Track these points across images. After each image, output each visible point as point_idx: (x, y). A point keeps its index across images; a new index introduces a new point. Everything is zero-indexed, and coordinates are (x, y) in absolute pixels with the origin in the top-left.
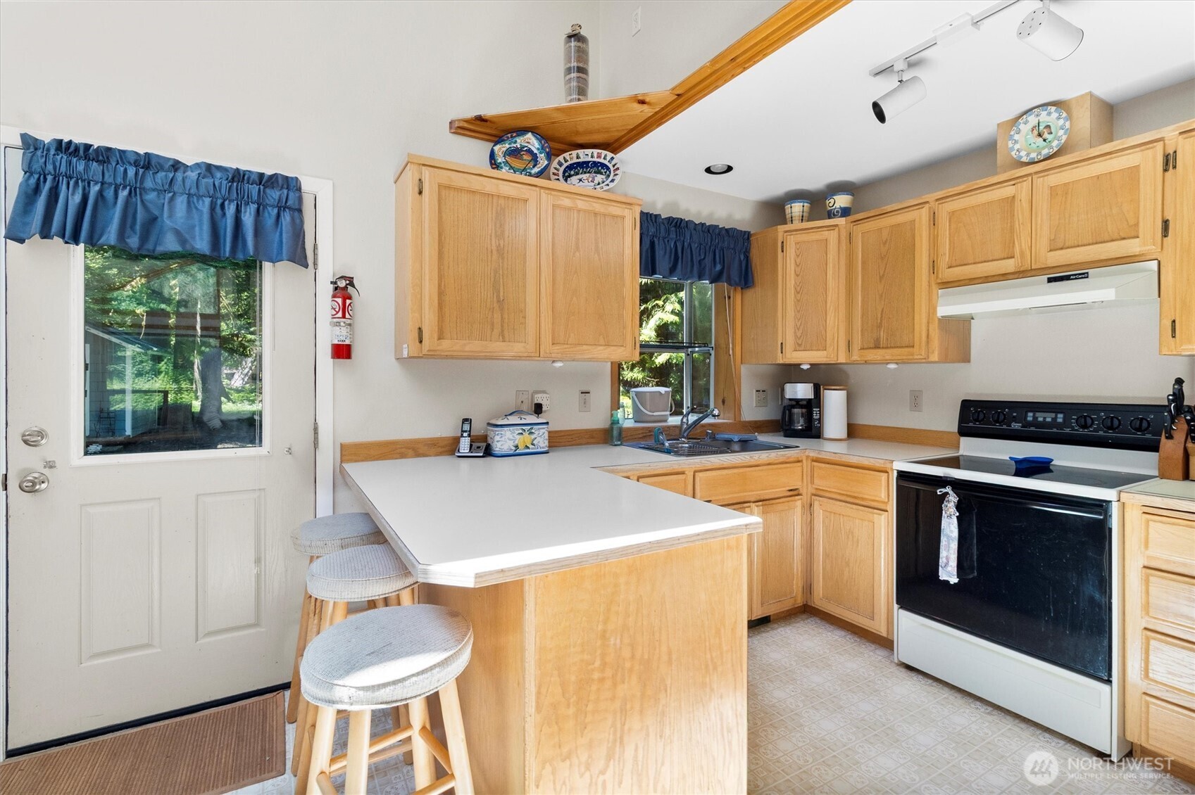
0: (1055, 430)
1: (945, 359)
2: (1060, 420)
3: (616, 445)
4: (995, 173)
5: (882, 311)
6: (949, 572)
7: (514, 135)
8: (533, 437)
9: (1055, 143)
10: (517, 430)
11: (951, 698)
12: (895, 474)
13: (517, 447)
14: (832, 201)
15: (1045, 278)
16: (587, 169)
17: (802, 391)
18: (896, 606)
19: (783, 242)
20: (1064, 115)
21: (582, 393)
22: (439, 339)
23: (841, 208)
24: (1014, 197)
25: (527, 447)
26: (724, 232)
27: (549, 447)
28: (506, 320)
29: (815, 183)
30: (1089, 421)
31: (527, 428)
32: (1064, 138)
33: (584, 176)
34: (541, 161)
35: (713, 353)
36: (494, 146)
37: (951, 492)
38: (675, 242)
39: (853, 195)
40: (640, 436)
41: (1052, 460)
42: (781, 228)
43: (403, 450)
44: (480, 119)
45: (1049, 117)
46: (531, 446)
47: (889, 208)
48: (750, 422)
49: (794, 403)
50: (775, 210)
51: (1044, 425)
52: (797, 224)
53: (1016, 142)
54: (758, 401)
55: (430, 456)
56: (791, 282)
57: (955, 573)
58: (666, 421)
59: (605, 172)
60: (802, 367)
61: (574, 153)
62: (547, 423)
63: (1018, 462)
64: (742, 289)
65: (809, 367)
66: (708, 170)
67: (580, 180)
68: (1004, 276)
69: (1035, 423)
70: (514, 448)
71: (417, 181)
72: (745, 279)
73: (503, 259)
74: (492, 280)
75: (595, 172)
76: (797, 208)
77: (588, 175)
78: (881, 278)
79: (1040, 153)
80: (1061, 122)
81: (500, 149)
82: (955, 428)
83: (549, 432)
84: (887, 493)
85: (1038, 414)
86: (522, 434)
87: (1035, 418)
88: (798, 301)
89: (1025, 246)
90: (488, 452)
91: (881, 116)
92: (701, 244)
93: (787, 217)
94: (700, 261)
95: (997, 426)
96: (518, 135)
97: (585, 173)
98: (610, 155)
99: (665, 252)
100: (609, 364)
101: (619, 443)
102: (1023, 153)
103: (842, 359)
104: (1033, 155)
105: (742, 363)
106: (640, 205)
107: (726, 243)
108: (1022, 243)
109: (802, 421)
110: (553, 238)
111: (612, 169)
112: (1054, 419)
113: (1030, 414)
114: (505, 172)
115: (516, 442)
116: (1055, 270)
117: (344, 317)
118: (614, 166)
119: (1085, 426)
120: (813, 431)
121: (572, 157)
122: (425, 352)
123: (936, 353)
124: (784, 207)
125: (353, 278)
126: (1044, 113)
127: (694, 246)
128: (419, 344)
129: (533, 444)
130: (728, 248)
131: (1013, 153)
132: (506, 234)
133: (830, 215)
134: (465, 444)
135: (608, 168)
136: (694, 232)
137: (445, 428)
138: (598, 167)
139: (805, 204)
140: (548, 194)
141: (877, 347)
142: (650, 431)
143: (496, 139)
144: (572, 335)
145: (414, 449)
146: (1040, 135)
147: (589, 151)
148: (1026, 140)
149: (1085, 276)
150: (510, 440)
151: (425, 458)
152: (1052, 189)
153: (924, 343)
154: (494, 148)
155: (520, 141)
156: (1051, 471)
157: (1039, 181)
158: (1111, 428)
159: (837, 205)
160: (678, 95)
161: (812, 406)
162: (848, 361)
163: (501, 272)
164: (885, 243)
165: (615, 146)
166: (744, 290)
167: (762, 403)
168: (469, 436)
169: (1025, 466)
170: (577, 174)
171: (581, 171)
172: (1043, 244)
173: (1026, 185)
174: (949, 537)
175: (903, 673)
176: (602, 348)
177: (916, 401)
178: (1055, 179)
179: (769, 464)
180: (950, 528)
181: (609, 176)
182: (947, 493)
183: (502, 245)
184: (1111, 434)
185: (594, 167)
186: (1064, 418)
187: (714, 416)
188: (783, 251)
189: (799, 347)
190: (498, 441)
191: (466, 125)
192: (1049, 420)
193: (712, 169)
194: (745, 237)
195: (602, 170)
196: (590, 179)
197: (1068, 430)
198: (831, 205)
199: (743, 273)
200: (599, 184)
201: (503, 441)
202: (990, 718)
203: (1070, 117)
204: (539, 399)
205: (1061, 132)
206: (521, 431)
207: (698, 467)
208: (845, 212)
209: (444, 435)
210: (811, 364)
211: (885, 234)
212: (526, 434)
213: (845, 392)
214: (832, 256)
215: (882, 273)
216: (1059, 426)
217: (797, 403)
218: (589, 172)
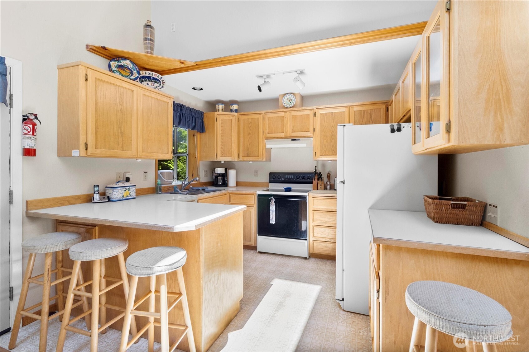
0: (292, 180)
1: (266, 161)
2: (293, 177)
3: (159, 194)
4: (279, 109)
5: (249, 145)
6: (273, 221)
7: (120, 59)
8: (130, 192)
9: (293, 104)
10: (123, 189)
11: (273, 257)
12: (257, 195)
13: (123, 196)
14: (232, 106)
15: (291, 139)
16: (150, 80)
17: (220, 171)
18: (257, 235)
19: (217, 118)
20: (295, 97)
21: (144, 173)
22: (95, 148)
23: (235, 109)
24: (284, 116)
25: (128, 196)
26: (195, 111)
27: (136, 196)
28: (124, 141)
29: (226, 98)
30: (299, 177)
31: (127, 188)
32: (295, 103)
33: (150, 83)
34: (135, 74)
35: (188, 156)
36: (110, 62)
37: (273, 198)
38: (180, 113)
39: (238, 105)
40: (166, 190)
41: (291, 188)
42: (216, 113)
43: (62, 202)
44: (104, 48)
45: (291, 97)
46: (129, 196)
47: (251, 112)
48: (202, 183)
49: (218, 175)
50: (212, 105)
51: (289, 179)
52: (220, 113)
53: (284, 101)
54: (205, 175)
55: (77, 204)
56: (220, 132)
57: (275, 221)
58: (171, 184)
59: (159, 83)
60: (221, 162)
61: (144, 72)
62: (135, 185)
63: (285, 189)
64: (200, 133)
65: (224, 162)
66: (194, 88)
67: (148, 84)
68: (282, 138)
69: (287, 178)
70: (122, 197)
71: (84, 75)
72: (202, 130)
73: (123, 114)
74: (118, 123)
75: (154, 82)
76: (221, 107)
77: (151, 82)
78: (249, 134)
79: (289, 106)
80: (294, 99)
81: (114, 64)
82: (268, 181)
83: (136, 189)
84: (254, 201)
85: (288, 176)
86: (125, 190)
87: (287, 177)
88: (222, 139)
89: (287, 130)
90: (109, 200)
91: (260, 90)
92: (188, 115)
93: (217, 109)
94: (188, 121)
95: (279, 180)
96: (122, 60)
97: (150, 81)
98: (160, 76)
99: (177, 117)
100: (155, 160)
101: (161, 193)
102: (286, 105)
103: (236, 160)
104: (288, 106)
105: (200, 161)
106: (173, 98)
107: (196, 115)
108: (286, 130)
109: (221, 181)
110: (143, 108)
111: (162, 82)
112: (292, 177)
113: (286, 176)
114: (116, 75)
115: (123, 194)
116: (294, 137)
117: (33, 134)
118: (162, 81)
119: (298, 179)
120: (225, 184)
121: (144, 73)
122: (89, 154)
123: (265, 158)
124: (216, 105)
125: (37, 115)
126: (290, 95)
127: (186, 115)
128: (85, 150)
129: (130, 195)
130: (197, 117)
131: (283, 104)
132: (124, 104)
133: (232, 111)
134: (97, 197)
135: (160, 81)
136: (186, 110)
137: (83, 190)
138: (155, 80)
139: (223, 106)
140: (140, 89)
141: (248, 156)
142: (170, 188)
143: (111, 59)
144: (149, 148)
145: (68, 201)
146: (289, 101)
147: (151, 72)
148: (286, 101)
149: (299, 140)
150: (121, 193)
151: (74, 205)
152: (293, 116)
153: (261, 156)
154: (110, 63)
155: (123, 63)
156: (291, 191)
157: (289, 113)
158: (303, 179)
159: (234, 108)
160: (196, 65)
161: (224, 176)
162: (238, 160)
163: (122, 120)
164: (250, 123)
165: (162, 72)
166: (201, 133)
167: (206, 176)
168: (98, 193)
169: (287, 190)
170: (146, 81)
171: (148, 80)
172: (290, 130)
173: (287, 114)
174: (273, 211)
175: (260, 255)
176: (160, 154)
177: (256, 173)
178: (293, 114)
179: (218, 196)
180: (273, 208)
181: (160, 85)
182: (272, 199)
183: (122, 109)
184: (303, 180)
185: (153, 79)
186: (294, 177)
187: (197, 180)
188: (217, 121)
189: (222, 155)
190: (115, 194)
191: (95, 48)
192: (290, 177)
193: (195, 88)
194: (202, 113)
195: (157, 82)
196: (152, 85)
197: (294, 180)
198: (232, 107)
199: (201, 127)
200: (156, 87)
201: (116, 194)
202: (282, 258)
203: (295, 98)
204: (127, 175)
205: (294, 102)
206: (125, 189)
207: (199, 198)
208: (236, 111)
209: (83, 194)
210: (224, 161)
211: (250, 120)
212: (127, 191)
213: (235, 171)
214: (233, 125)
215: (249, 132)
216: (293, 179)
217: (219, 175)
218: (151, 81)
